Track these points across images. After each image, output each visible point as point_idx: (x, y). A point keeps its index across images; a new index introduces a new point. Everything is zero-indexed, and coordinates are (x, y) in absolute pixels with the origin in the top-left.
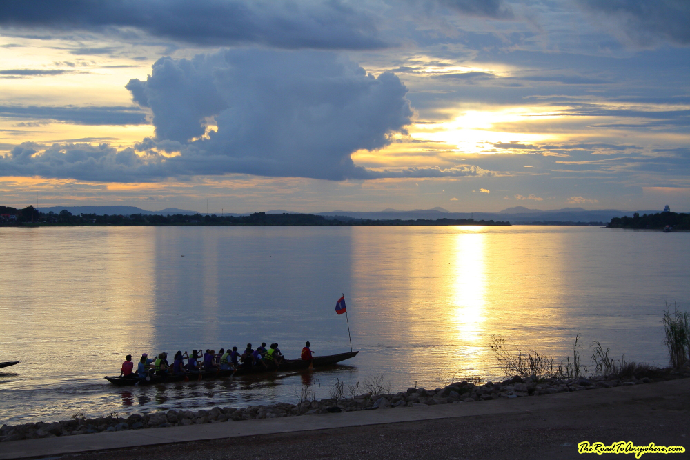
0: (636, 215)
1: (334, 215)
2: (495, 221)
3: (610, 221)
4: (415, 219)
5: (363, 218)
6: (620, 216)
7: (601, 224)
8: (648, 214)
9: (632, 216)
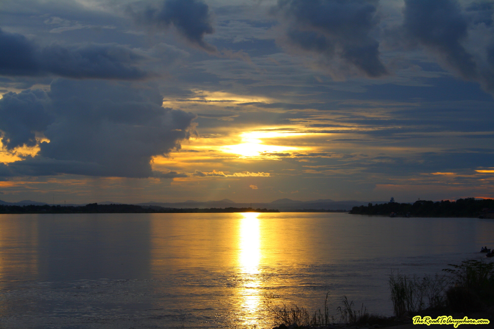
0: (370, 205)
1: (149, 205)
2: (268, 210)
3: (351, 209)
4: (209, 208)
5: (171, 207)
6: (359, 205)
7: (345, 211)
8: (378, 204)
9: (367, 205)
